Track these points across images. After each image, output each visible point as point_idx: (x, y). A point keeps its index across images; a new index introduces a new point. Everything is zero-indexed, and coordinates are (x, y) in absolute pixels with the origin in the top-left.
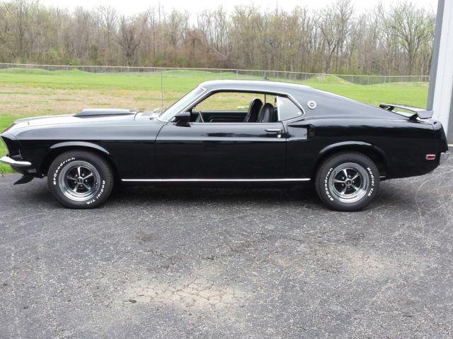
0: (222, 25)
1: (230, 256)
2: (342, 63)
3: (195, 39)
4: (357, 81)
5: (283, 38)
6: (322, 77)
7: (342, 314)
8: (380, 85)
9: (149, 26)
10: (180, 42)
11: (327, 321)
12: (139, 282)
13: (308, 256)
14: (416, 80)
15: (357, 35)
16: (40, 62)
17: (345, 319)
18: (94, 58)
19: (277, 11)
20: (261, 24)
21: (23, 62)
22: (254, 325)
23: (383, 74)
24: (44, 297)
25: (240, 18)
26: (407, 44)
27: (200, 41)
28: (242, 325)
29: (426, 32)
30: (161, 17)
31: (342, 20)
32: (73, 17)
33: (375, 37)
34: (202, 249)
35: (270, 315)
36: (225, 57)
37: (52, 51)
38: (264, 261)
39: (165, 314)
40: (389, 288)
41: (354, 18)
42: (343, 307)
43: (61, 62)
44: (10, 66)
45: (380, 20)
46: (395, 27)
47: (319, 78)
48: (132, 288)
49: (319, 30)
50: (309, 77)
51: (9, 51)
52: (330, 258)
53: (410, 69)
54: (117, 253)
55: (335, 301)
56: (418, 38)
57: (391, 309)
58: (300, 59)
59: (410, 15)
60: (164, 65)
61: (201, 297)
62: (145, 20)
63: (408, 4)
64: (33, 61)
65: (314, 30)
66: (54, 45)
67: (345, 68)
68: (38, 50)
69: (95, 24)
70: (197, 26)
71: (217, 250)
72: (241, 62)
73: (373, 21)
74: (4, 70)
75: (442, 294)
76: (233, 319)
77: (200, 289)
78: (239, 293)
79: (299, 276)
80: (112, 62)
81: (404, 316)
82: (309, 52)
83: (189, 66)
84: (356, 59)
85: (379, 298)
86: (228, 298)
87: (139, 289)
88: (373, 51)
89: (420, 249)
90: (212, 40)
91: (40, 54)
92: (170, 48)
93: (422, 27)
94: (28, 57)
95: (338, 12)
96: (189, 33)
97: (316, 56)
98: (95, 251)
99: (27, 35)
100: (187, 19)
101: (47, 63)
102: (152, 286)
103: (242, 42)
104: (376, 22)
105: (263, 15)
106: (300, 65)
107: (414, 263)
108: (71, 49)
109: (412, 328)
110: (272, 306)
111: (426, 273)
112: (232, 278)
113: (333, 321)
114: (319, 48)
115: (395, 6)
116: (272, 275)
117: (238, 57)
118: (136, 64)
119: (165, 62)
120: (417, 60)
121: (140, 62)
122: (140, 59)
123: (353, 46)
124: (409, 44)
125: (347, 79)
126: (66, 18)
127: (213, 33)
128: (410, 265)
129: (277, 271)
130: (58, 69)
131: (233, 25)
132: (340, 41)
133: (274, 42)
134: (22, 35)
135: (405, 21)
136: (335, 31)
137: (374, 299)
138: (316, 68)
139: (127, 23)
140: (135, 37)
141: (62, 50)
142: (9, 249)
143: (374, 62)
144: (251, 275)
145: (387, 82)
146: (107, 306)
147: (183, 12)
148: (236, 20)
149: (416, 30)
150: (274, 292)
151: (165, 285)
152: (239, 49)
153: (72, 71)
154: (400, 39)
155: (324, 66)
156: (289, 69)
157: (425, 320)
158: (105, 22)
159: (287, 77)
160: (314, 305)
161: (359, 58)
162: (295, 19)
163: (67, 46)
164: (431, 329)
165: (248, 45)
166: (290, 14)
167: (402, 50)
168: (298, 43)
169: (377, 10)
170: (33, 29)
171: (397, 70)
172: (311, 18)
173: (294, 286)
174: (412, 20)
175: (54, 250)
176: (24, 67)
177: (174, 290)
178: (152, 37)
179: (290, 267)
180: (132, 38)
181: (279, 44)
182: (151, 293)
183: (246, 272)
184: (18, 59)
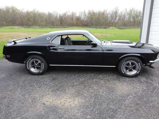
0: (85, 15)
1: (79, 85)
2: (116, 24)
3: (78, 19)
4: (120, 29)
5: (101, 18)
6: (111, 28)
7: (114, 109)
8: (126, 29)
9: (66, 16)
10: (74, 20)
11: (109, 112)
12: (48, 96)
13: (104, 85)
14: (136, 28)
15: (120, 16)
16: (39, 26)
17: (115, 111)
18: (53, 24)
19: (99, 11)
20: (95, 14)
21: (35, 26)
22: (83, 114)
23: (127, 27)
24: (15, 102)
25: (90, 13)
26: (133, 18)
27: (79, 19)
28: (79, 114)
29: (138, 15)
30: (69, 13)
31: (116, 13)
32: (47, 14)
33: (125, 17)
34: (70, 83)
35: (89, 110)
36: (86, 23)
37: (42, 23)
38: (89, 87)
39: (54, 109)
40: (130, 98)
41: (119, 12)
42: (114, 106)
43: (45, 26)
44: (32, 27)
45: (126, 13)
46: (130, 14)
47: (110, 28)
48: (45, 98)
49: (110, 15)
50: (108, 28)
51: (31, 23)
52: (111, 86)
53: (134, 25)
54: (44, 85)
55: (112, 103)
56: (136, 17)
57: (131, 107)
58: (105, 23)
59: (134, 11)
60: (70, 26)
61: (67, 102)
62: (65, 14)
63: (133, 8)
64: (38, 26)
65: (109, 16)
66: (43, 21)
67: (117, 25)
68: (39, 23)
69: (53, 16)
70: (78, 16)
71: (75, 83)
72: (90, 25)
73: (124, 13)
74: (30, 28)
75: (148, 100)
76: (76, 111)
77: (67, 98)
78: (80, 100)
79: (100, 93)
80: (57, 25)
81: (136, 110)
82: (107, 21)
83: (77, 26)
84: (120, 23)
85: (127, 102)
86: (76, 102)
87: (47, 99)
88: (124, 20)
89: (140, 82)
90: (82, 19)
91: (39, 24)
92: (72, 21)
93: (137, 14)
94: (36, 25)
95: (115, 11)
96: (76, 17)
97: (109, 22)
98: (37, 84)
99: (36, 19)
100: (76, 14)
101: (41, 26)
102: (52, 98)
103: (90, 19)
104: (125, 13)
105: (95, 12)
106: (105, 25)
107: (138, 87)
108: (47, 22)
109: (139, 115)
110: (90, 105)
111: (142, 91)
112: (78, 94)
113: (111, 113)
114: (110, 20)
115: (130, 9)
116: (91, 93)
117: (89, 23)
118: (63, 26)
119: (70, 25)
120: (136, 23)
121: (64, 25)
122: (64, 24)
123: (119, 20)
124: (134, 19)
125: (117, 28)
126: (45, 14)
127: (83, 17)
128: (137, 88)
129: (93, 91)
130: (44, 27)
131: (88, 15)
132: (116, 18)
133: (99, 19)
134: (35, 19)
135: (133, 12)
136: (114, 16)
137: (125, 102)
138: (109, 25)
139: (61, 15)
140: (63, 19)
141: (45, 23)
142: (11, 84)
143: (124, 24)
144: (85, 93)
145: (128, 28)
146: (35, 106)
147: (75, 12)
148: (88, 13)
149: (136, 15)
150: (91, 100)
151: (56, 97)
152: (89, 21)
153: (47, 28)
154: (131, 17)
155: (112, 25)
156: (102, 26)
157: (143, 111)
158: (55, 15)
159: (102, 28)
160: (105, 106)
161: (121, 22)
162: (104, 13)
163: (46, 21)
164: (146, 116)
165: (92, 20)
166: (103, 11)
167: (132, 20)
168: (105, 19)
169: (125, 10)
170: (37, 17)
171: (130, 26)
172: (108, 12)
173: (98, 97)
174: (134, 12)
175: (24, 84)
176: (35, 27)
177: (59, 99)
178: (67, 19)
179: (98, 89)
180: (62, 19)
181: (100, 19)
182: (51, 100)
183: (83, 91)
184: (34, 25)
